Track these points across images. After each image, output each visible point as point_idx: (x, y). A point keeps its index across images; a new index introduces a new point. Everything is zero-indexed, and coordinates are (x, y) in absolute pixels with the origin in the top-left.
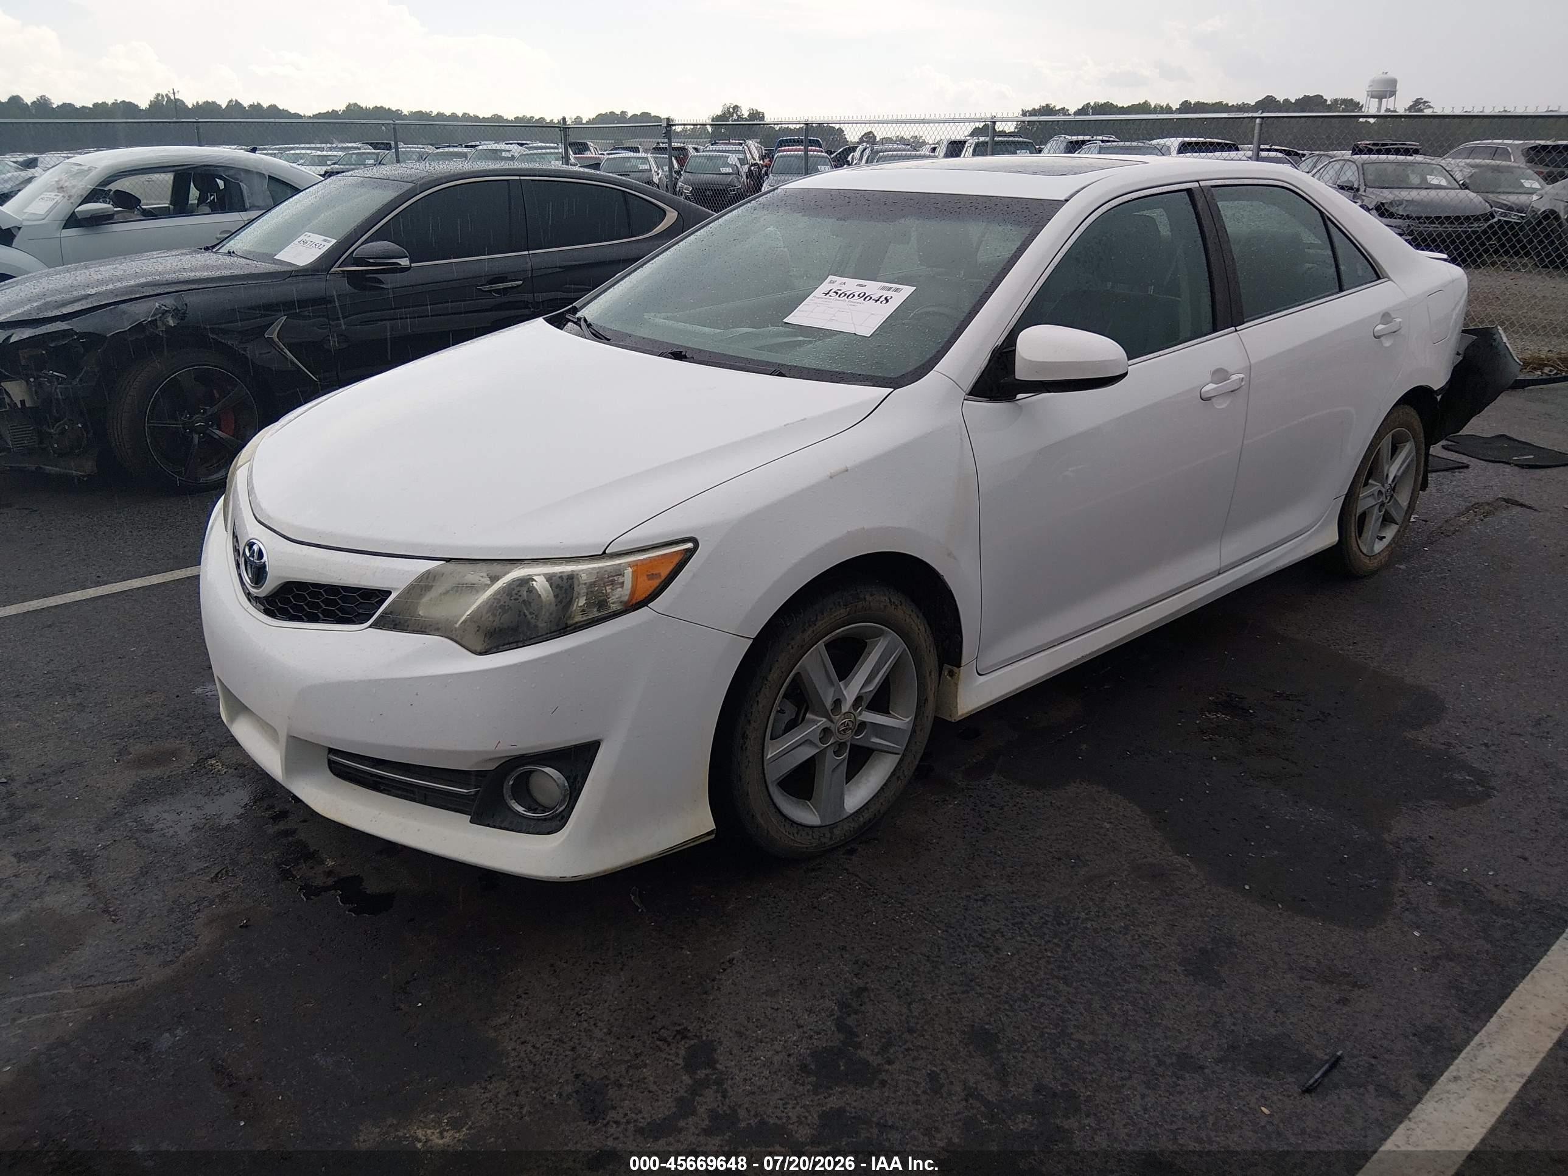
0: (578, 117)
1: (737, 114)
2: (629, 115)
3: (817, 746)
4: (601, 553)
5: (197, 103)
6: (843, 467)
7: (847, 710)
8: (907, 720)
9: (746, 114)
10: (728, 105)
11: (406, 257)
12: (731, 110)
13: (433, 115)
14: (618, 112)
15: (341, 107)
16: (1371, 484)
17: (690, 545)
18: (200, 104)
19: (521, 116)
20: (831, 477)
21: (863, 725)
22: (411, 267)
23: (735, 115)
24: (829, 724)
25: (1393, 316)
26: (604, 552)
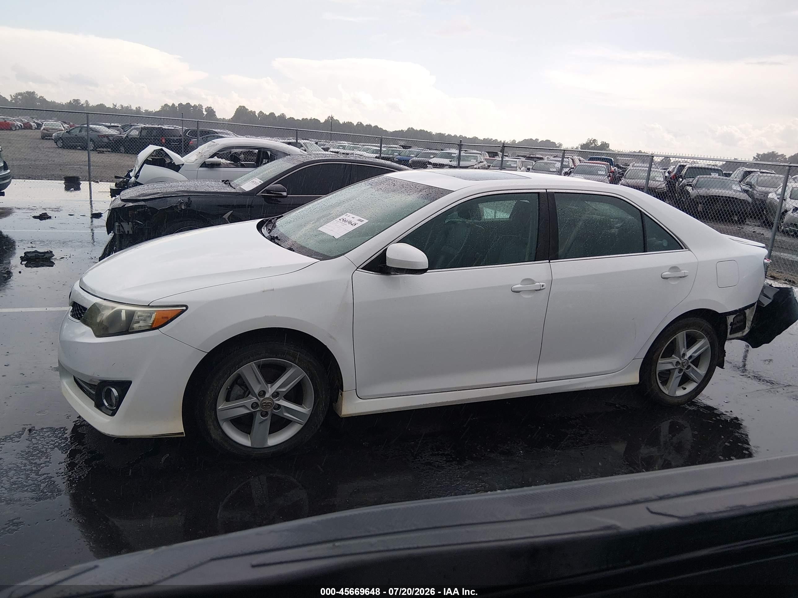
0: (514, 140)
1: (595, 144)
2: (540, 141)
3: (248, 409)
4: (147, 305)
5: (344, 122)
6: (272, 288)
7: (268, 397)
8: (309, 410)
9: (599, 144)
10: (591, 139)
11: (286, 192)
12: (592, 141)
13: (446, 135)
14: (534, 139)
15: (405, 129)
16: (673, 357)
17: (184, 308)
18: (346, 122)
19: (486, 138)
20: (263, 292)
21: (279, 406)
22: (287, 196)
23: (593, 144)
24: (257, 401)
25: (680, 269)
26: (149, 305)
